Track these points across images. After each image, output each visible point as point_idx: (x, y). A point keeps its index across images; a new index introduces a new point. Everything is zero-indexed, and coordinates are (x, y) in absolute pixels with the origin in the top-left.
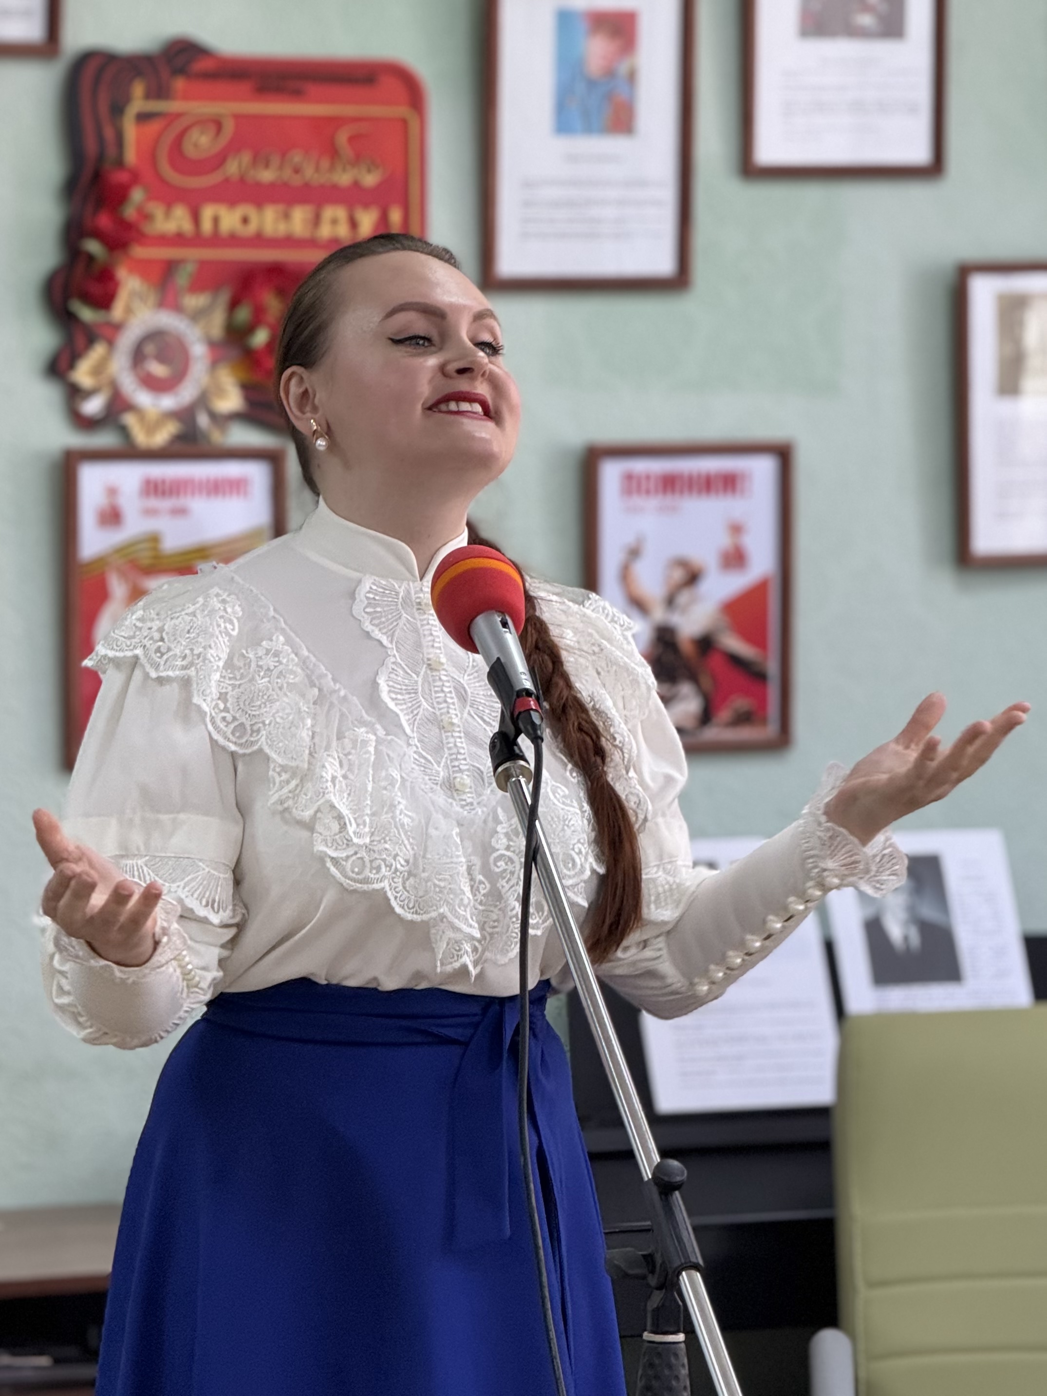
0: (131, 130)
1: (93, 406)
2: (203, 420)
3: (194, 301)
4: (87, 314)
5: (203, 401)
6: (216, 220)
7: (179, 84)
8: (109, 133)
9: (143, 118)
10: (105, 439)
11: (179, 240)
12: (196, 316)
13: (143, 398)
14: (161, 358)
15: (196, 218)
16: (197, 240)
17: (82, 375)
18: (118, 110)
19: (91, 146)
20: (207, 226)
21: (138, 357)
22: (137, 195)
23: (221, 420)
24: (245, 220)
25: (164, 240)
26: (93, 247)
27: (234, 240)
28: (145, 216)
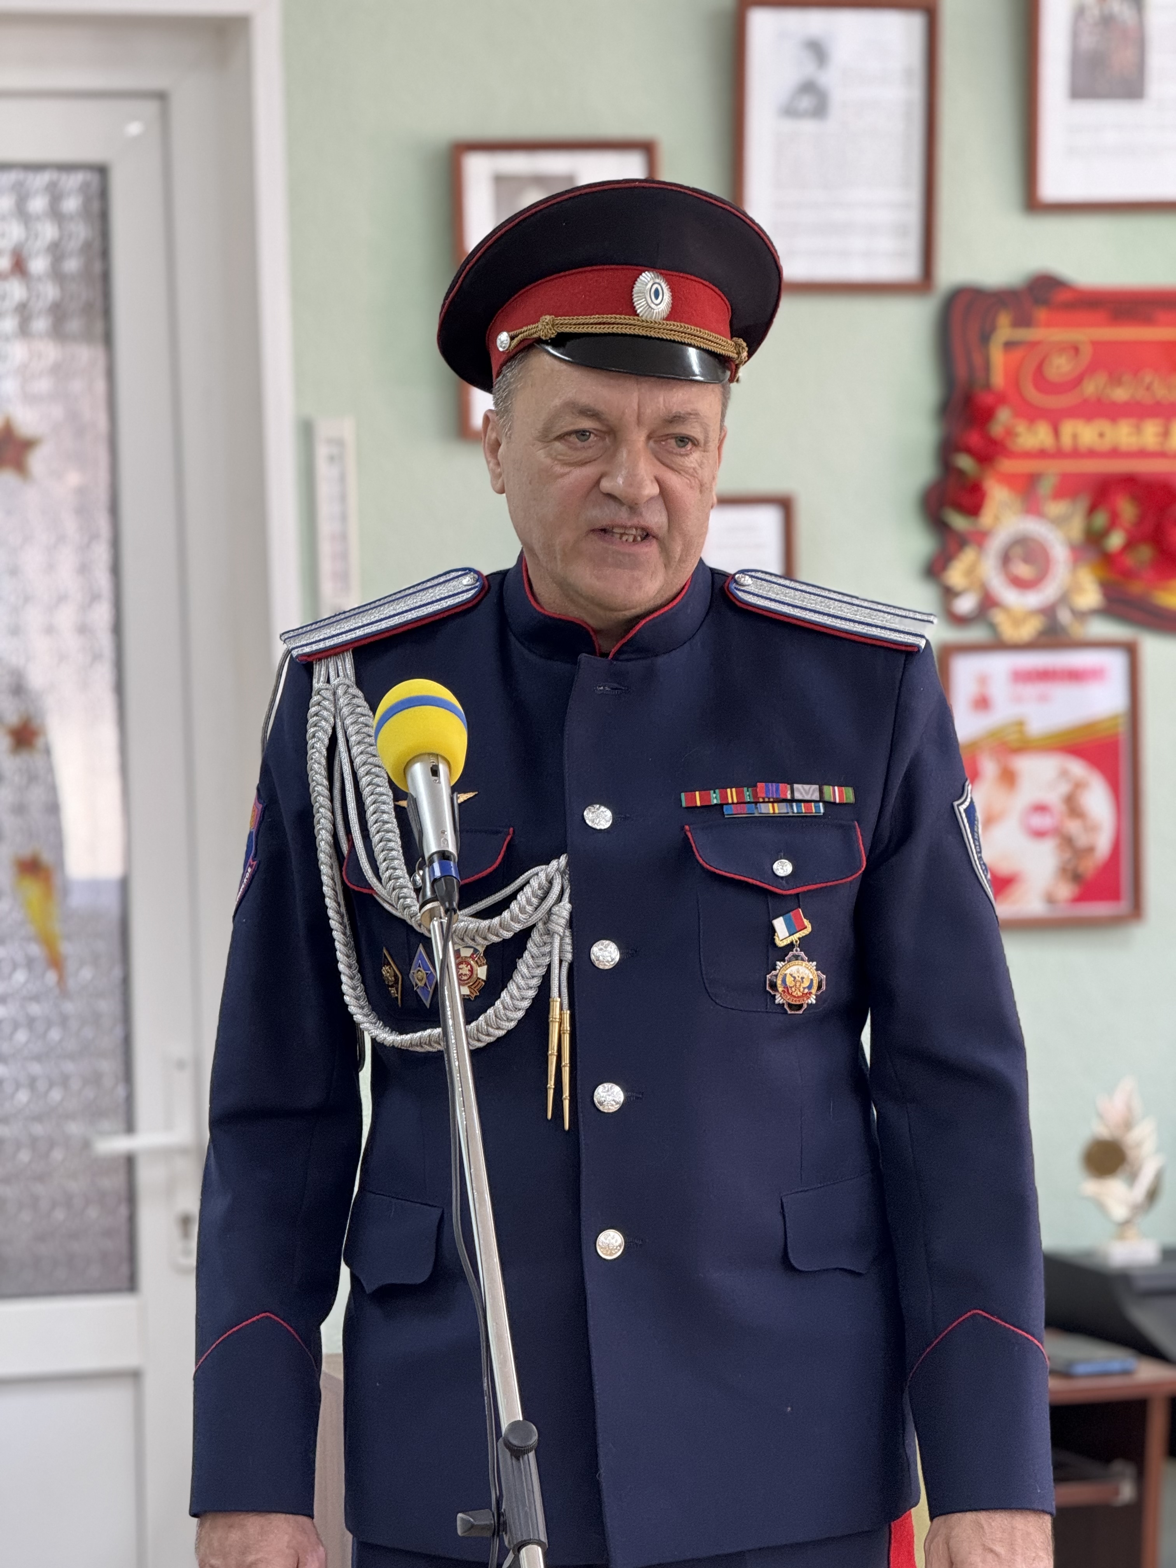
0: (997, 357)
1: (966, 604)
2: (1064, 616)
3: (1056, 508)
4: (959, 522)
5: (1064, 599)
6: (1075, 437)
7: (1041, 314)
8: (977, 359)
9: (1009, 345)
10: (976, 634)
11: (1042, 454)
12: (1058, 522)
13: (1010, 597)
14: (1028, 559)
15: (1056, 432)
16: (1059, 454)
17: (956, 576)
18: (985, 338)
19: (961, 372)
20: (1066, 440)
21: (1006, 559)
22: (1004, 416)
23: (1081, 616)
24: (1101, 435)
25: (1028, 455)
26: (965, 462)
27: (1092, 454)
28: (1010, 433)
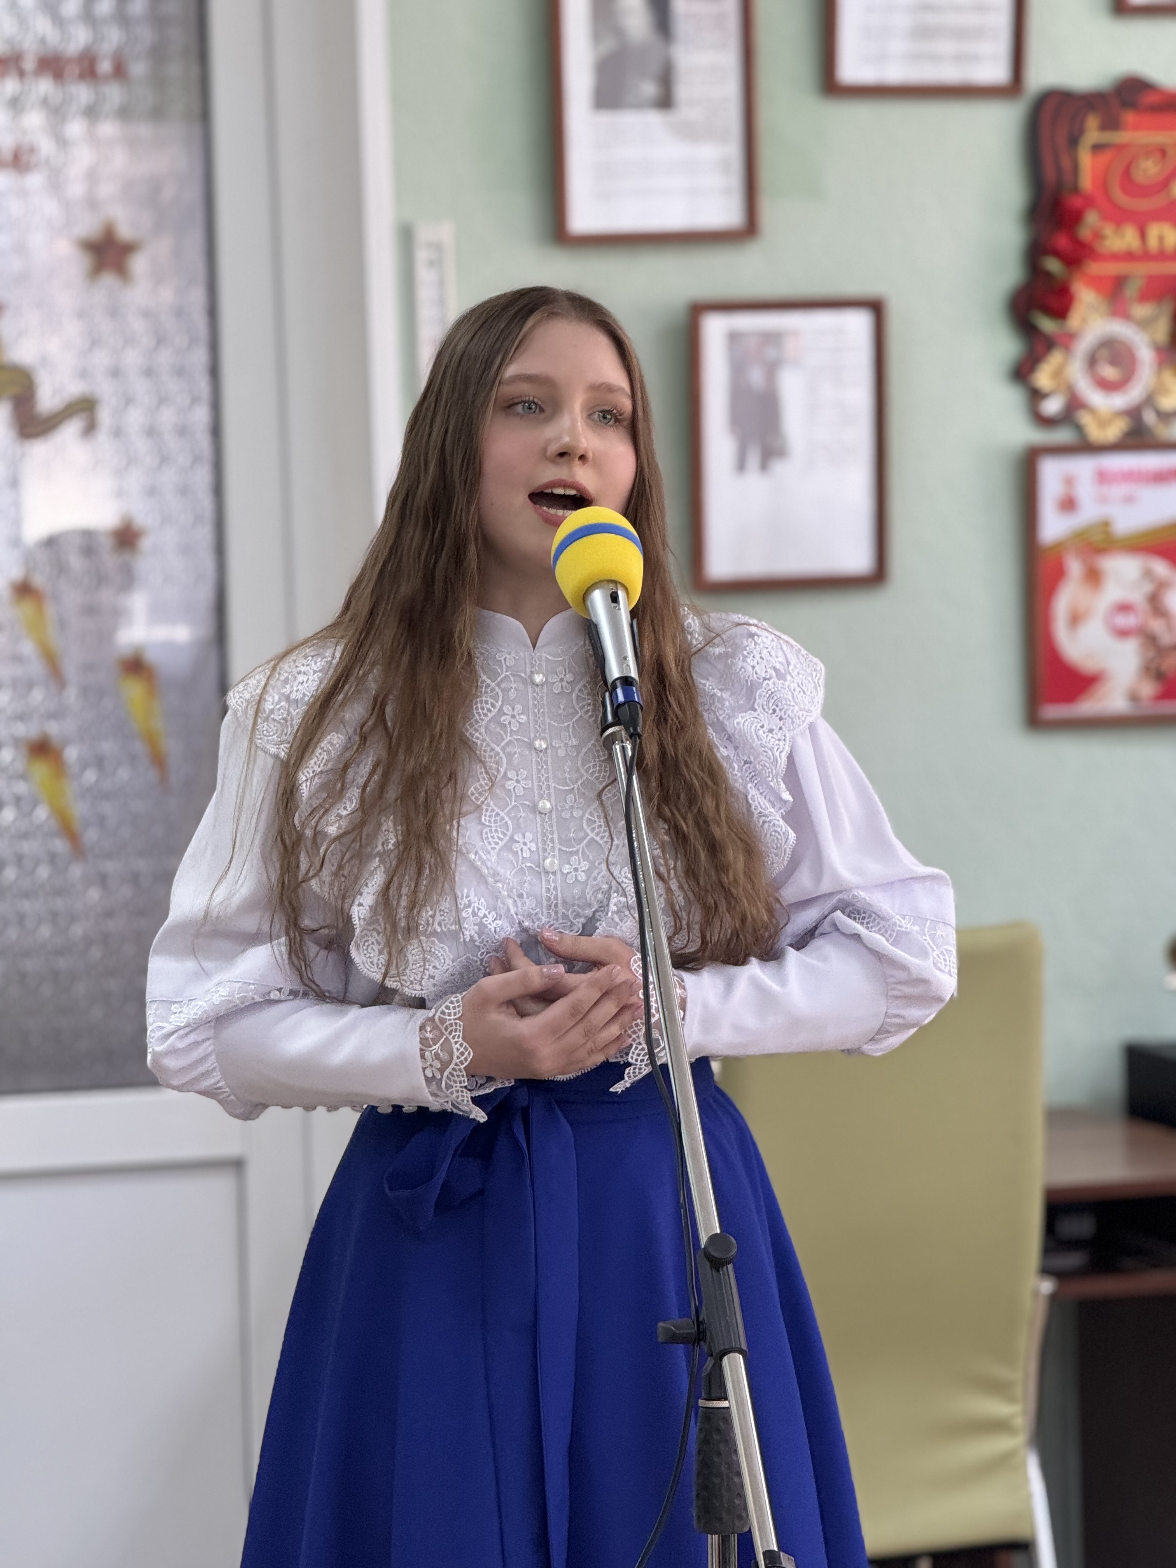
0: (1086, 160)
1: (1052, 406)
2: (1149, 417)
3: (1142, 311)
4: (1047, 325)
5: (1149, 400)
6: (1161, 239)
7: (1129, 117)
8: (1066, 163)
9: (1097, 148)
10: (1063, 436)
11: (1129, 256)
12: (1144, 324)
13: (1097, 399)
14: (1114, 361)
15: (1143, 234)
16: (1145, 256)
17: (1043, 378)
18: (1074, 141)
19: (1050, 174)
20: (1153, 243)
21: (1092, 361)
22: (1092, 218)
25: (1116, 257)
26: (1053, 265)
28: (1098, 235)
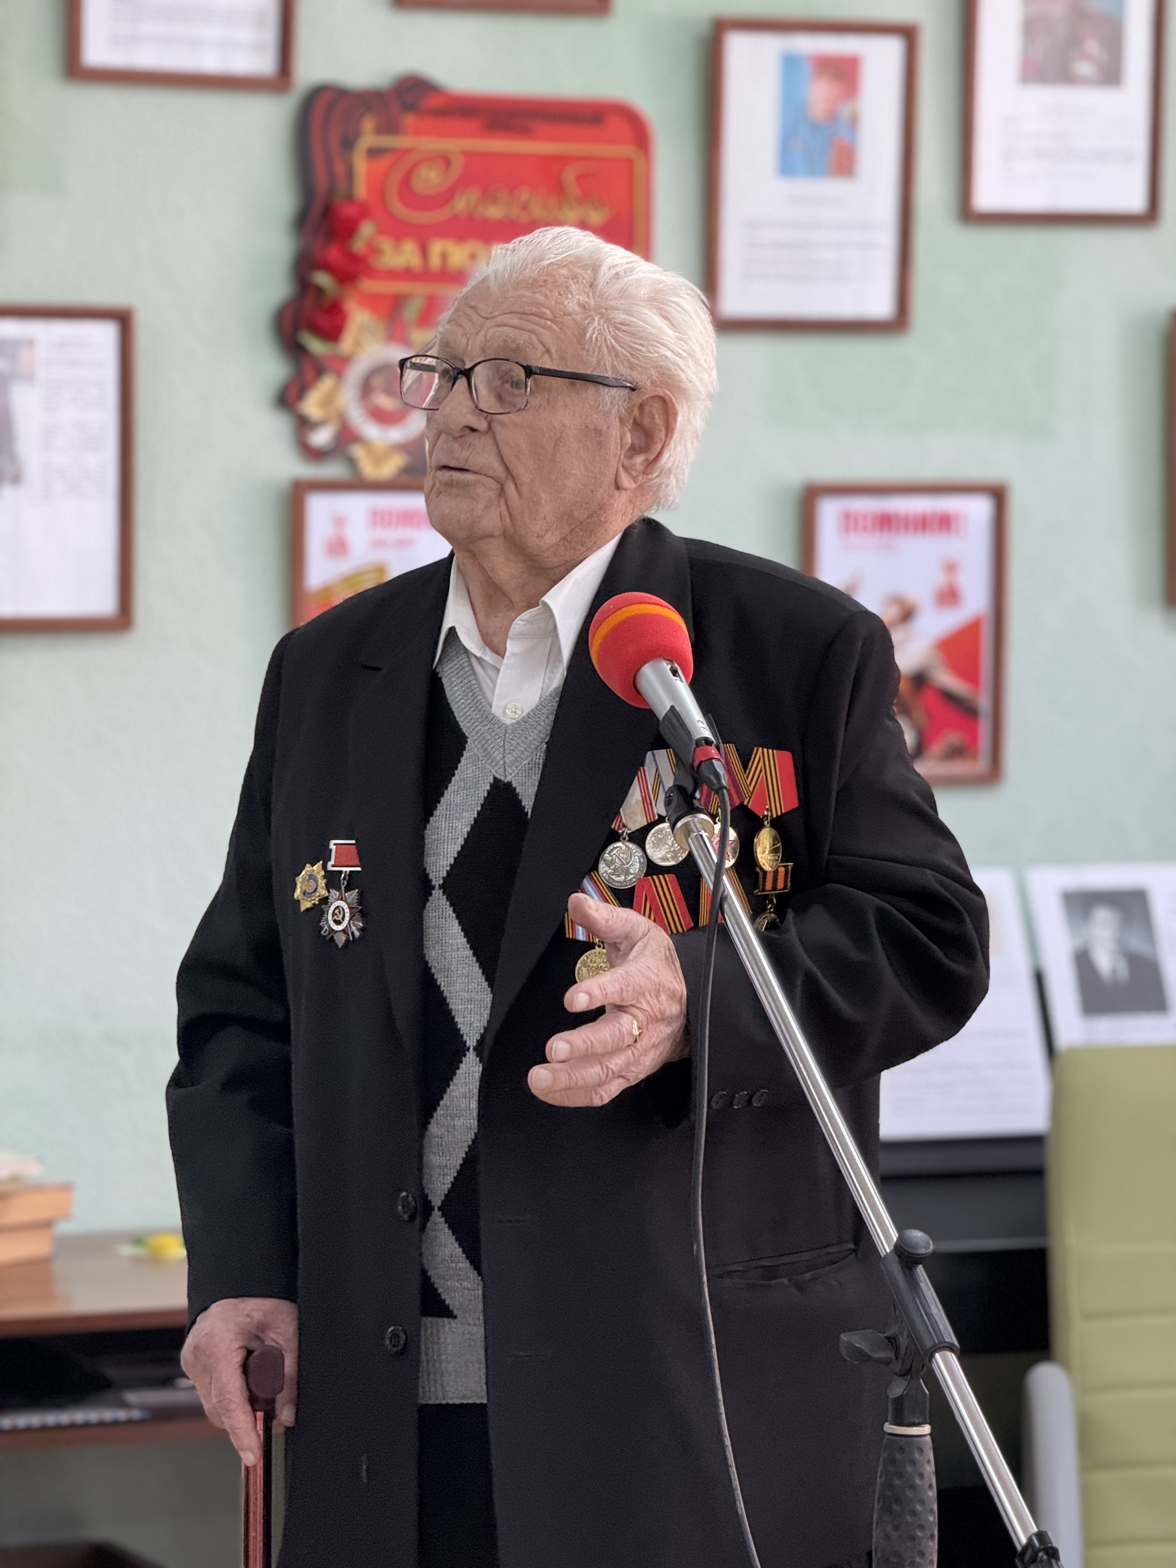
0: (361, 165)
1: (321, 437)
3: (422, 335)
4: (316, 346)
6: (444, 256)
7: (409, 120)
8: (339, 168)
9: (374, 153)
10: (333, 470)
11: (407, 274)
13: (371, 431)
14: (389, 390)
15: (424, 251)
16: (425, 275)
17: (311, 406)
18: (348, 144)
19: (321, 181)
20: (435, 261)
21: (366, 389)
22: (367, 230)
24: (473, 256)
25: (393, 275)
26: (323, 279)
27: (462, 276)
28: (374, 250)
